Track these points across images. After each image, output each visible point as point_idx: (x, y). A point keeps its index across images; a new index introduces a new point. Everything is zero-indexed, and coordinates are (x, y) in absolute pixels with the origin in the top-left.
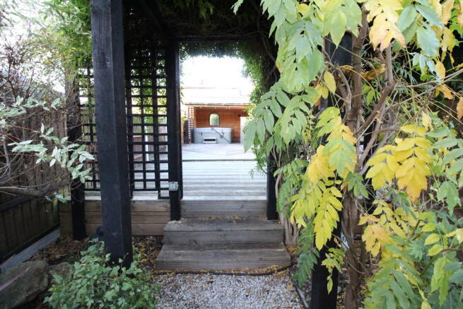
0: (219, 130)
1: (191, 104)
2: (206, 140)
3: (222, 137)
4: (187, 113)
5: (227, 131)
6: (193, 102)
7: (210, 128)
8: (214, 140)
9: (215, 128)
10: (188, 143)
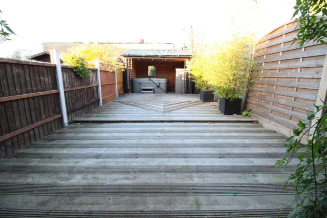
0: (156, 80)
1: (129, 56)
2: (144, 90)
3: (158, 87)
4: (126, 65)
5: (163, 81)
6: (131, 54)
7: (148, 79)
8: (151, 90)
9: (152, 79)
10: (128, 93)
